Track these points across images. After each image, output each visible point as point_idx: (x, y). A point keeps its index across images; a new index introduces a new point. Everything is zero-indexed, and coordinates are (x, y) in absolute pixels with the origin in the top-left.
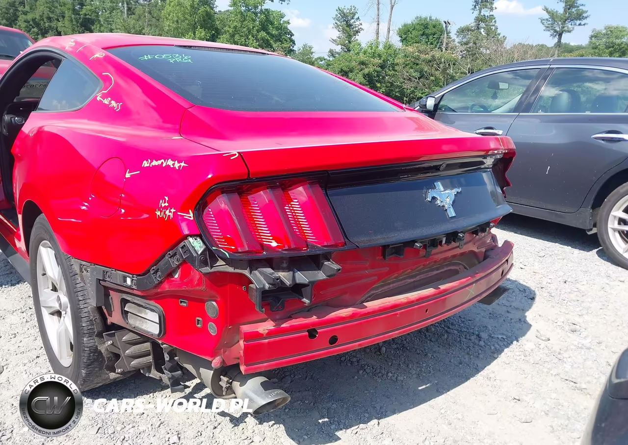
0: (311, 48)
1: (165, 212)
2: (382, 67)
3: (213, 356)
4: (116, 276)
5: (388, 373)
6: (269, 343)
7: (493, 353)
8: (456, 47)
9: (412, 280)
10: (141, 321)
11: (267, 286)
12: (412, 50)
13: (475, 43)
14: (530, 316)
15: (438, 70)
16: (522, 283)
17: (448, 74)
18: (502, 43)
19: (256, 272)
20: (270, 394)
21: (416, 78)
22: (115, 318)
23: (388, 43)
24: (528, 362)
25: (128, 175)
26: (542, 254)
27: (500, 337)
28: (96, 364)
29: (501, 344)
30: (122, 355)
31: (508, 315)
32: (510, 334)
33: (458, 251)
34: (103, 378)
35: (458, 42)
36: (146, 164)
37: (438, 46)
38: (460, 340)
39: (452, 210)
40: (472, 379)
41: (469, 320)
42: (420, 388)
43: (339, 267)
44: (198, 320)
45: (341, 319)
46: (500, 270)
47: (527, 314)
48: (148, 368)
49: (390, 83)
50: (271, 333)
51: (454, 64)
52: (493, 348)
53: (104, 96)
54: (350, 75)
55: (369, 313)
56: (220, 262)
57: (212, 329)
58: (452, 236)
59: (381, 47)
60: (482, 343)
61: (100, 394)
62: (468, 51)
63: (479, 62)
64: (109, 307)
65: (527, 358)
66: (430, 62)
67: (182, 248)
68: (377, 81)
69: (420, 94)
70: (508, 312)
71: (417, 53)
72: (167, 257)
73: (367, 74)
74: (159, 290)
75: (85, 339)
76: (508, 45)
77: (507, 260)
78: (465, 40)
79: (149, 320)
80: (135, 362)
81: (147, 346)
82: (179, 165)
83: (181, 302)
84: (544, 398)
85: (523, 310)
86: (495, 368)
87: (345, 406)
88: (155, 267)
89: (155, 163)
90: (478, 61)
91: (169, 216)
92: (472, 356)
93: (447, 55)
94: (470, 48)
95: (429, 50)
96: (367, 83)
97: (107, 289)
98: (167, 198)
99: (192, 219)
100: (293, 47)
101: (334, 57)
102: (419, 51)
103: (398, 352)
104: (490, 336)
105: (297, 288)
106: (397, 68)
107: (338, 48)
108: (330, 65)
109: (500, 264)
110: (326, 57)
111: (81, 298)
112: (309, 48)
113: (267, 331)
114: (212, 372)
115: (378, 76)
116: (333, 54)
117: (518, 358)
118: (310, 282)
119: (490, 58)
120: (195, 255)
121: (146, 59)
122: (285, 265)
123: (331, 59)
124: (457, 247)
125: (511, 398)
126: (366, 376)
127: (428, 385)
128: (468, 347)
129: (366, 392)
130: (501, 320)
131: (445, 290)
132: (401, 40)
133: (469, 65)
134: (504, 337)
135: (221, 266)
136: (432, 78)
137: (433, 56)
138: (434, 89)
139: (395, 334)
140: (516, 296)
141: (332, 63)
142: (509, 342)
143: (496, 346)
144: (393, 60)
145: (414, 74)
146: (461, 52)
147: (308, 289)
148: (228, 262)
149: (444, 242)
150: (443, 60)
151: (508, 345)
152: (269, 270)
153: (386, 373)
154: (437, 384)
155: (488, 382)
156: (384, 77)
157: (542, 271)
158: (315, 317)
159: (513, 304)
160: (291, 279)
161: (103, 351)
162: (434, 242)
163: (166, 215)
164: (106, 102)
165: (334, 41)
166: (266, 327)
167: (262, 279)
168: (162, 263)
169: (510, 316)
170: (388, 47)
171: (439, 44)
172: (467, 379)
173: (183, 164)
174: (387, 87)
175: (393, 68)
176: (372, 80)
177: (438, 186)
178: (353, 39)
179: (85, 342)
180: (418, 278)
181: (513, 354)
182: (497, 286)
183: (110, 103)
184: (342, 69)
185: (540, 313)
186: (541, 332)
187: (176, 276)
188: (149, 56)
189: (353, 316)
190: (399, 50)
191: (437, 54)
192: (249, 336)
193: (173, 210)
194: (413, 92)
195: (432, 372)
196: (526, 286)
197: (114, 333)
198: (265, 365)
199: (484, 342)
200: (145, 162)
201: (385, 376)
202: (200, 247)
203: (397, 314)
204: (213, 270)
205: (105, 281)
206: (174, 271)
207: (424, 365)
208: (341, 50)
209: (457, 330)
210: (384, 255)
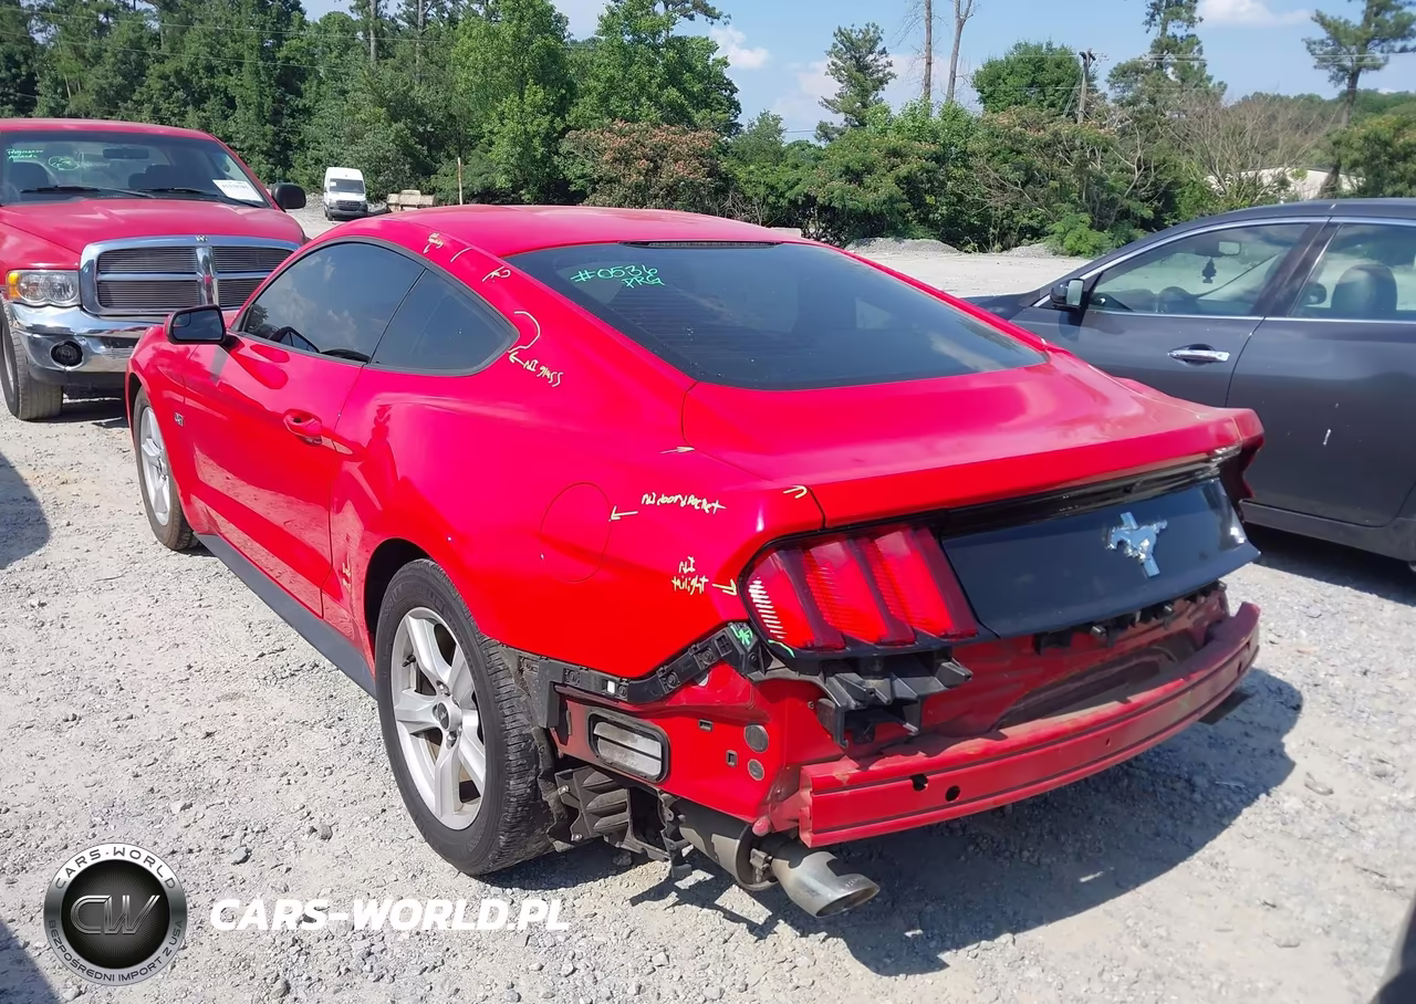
0: (777, 119)
1: (689, 583)
2: (939, 159)
3: (756, 814)
4: (588, 678)
5: (1021, 851)
6: (851, 796)
7: (1220, 816)
8: (1108, 111)
9: (1078, 684)
10: (622, 752)
11: (853, 704)
12: (1006, 121)
13: (1153, 101)
14: (1292, 743)
15: (1066, 164)
16: (1273, 675)
17: (1090, 174)
18: (1217, 97)
19: (832, 679)
20: (846, 881)
21: (1016, 185)
22: (575, 747)
23: (953, 106)
24: (1290, 835)
25: (615, 516)
26: (1314, 611)
27: (1233, 784)
28: (523, 826)
29: (1236, 799)
30: (582, 811)
31: (1246, 740)
32: (1252, 780)
33: (1160, 633)
34: (529, 850)
35: (1114, 101)
36: (647, 500)
37: (1067, 110)
38: (1154, 791)
39: (1152, 562)
40: (1181, 864)
41: (1170, 751)
42: (1083, 880)
43: (969, 672)
44: (730, 754)
45: (966, 759)
46: (1236, 664)
47: (1286, 739)
48: (620, 833)
49: (955, 194)
50: (854, 781)
51: (1105, 151)
52: (1219, 806)
53: (523, 355)
54: (867, 180)
55: (1012, 748)
56: (776, 663)
57: (756, 771)
58: (1154, 611)
59: (936, 115)
60: (1197, 797)
61: (512, 879)
62: (1137, 120)
63: (1163, 143)
64: (563, 729)
65: (1288, 828)
66: (1049, 145)
67: (719, 640)
68: (926, 192)
69: (1025, 221)
70: (1247, 734)
71: (1018, 129)
72: (690, 653)
73: (905, 178)
74: (667, 705)
75: (511, 782)
76: (1230, 99)
77: (1248, 644)
78: (1129, 94)
79: (637, 751)
80: (601, 823)
81: (622, 795)
82: (710, 506)
83: (702, 723)
84: (1321, 904)
85: (1278, 731)
86: (1224, 844)
87: (949, 909)
88: (666, 668)
89: (664, 500)
90: (1159, 142)
91: (697, 589)
92: (1178, 822)
93: (1088, 130)
94: (1141, 112)
95: (1047, 120)
96: (905, 197)
97: (563, 698)
98: (692, 560)
99: (735, 593)
100: (736, 117)
101: (831, 140)
102: (1025, 124)
103: (1036, 812)
104: (1212, 782)
105: (898, 707)
106: (972, 161)
107: (838, 120)
108: (820, 158)
109: (1236, 651)
110: (813, 141)
111: (507, 712)
112: (774, 120)
113: (847, 777)
114: (738, 841)
115: (929, 181)
116: (826, 133)
117: (1270, 827)
118: (919, 697)
119: (1187, 135)
120: (741, 652)
121: (583, 279)
122: (878, 668)
123: (823, 144)
124: (1160, 625)
125: (1258, 903)
126: (980, 855)
127: (1098, 874)
128: (1171, 804)
129: (984, 885)
130: (1233, 750)
131: (1139, 705)
132: (981, 98)
133: (1140, 151)
134: (1242, 786)
135: (777, 668)
136: (1055, 184)
137: (1056, 134)
138: (1060, 206)
139: (1053, 783)
140: (1262, 702)
141: (824, 153)
142: (1252, 796)
143: (1226, 802)
144: (965, 143)
145: (1011, 177)
146: (1121, 122)
147: (917, 707)
148: (789, 663)
149: (1138, 619)
150: (1078, 143)
151: (1249, 802)
152: (854, 677)
153: (1017, 851)
154: (1115, 872)
155: (1213, 871)
156: (943, 184)
157: (1316, 648)
158: (921, 754)
159: (1258, 719)
160: (889, 691)
161: (551, 803)
162: (1121, 622)
163: (691, 587)
164: (529, 366)
165: (829, 104)
166: (845, 769)
167: (843, 690)
168: (680, 661)
169: (1252, 743)
170: (953, 114)
171: (1069, 105)
172: (1171, 864)
173: (716, 505)
174: (949, 204)
175: (964, 161)
176: (917, 189)
177: (1128, 519)
178: (871, 98)
179: (511, 788)
180: (1088, 679)
181: (1260, 819)
182: (1229, 693)
183: (538, 371)
184: (848, 168)
185: (1312, 738)
186: (1316, 777)
187: (703, 683)
188: (587, 273)
189: (986, 754)
190: (978, 120)
191: (1065, 128)
192: (820, 785)
193: (704, 580)
194: (1010, 215)
195: (1104, 850)
196: (1281, 682)
197: (572, 773)
198: (842, 834)
199: (1202, 795)
200: (646, 496)
201: (1016, 856)
202: (749, 639)
203: (1058, 749)
204: (767, 676)
205: (566, 685)
206: (701, 676)
207: (1089, 837)
208: (845, 123)
209: (1147, 770)
210: (1037, 649)
